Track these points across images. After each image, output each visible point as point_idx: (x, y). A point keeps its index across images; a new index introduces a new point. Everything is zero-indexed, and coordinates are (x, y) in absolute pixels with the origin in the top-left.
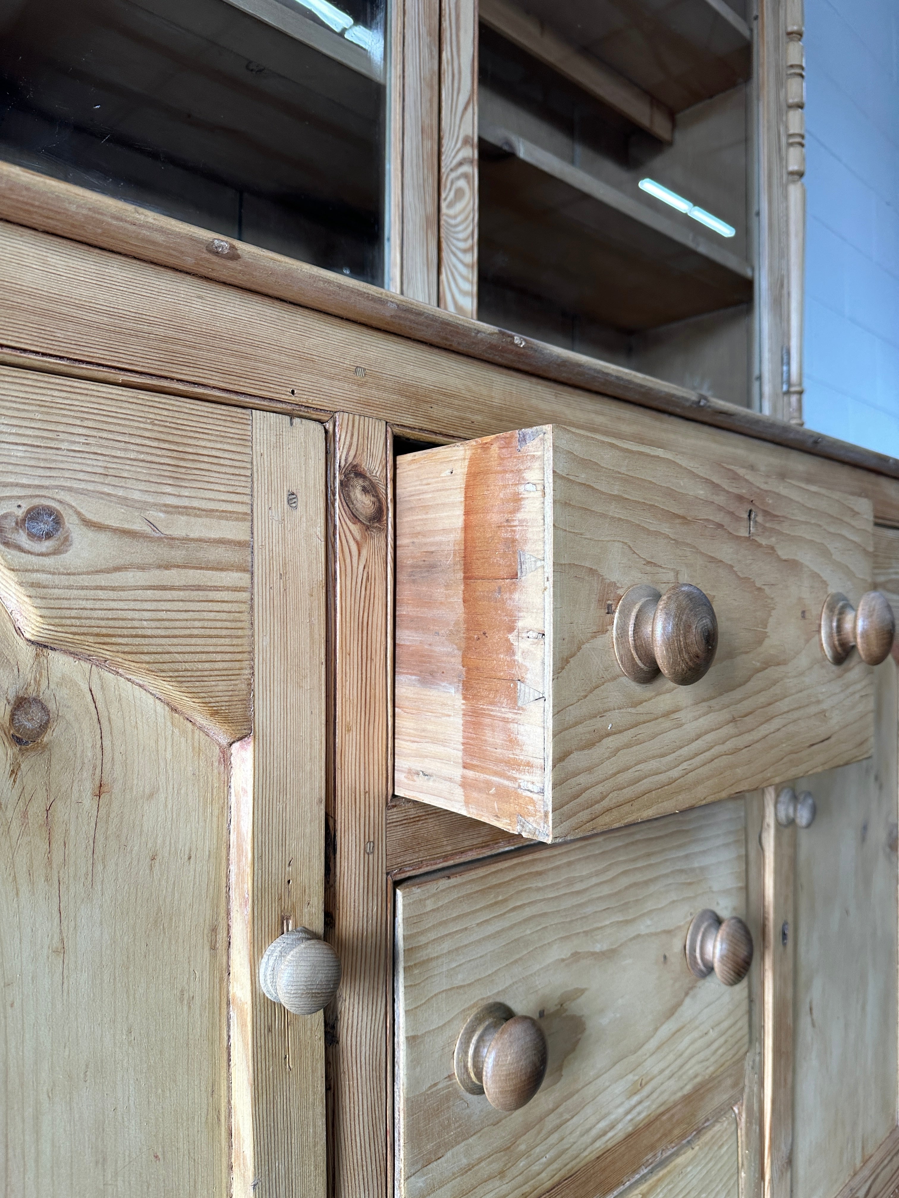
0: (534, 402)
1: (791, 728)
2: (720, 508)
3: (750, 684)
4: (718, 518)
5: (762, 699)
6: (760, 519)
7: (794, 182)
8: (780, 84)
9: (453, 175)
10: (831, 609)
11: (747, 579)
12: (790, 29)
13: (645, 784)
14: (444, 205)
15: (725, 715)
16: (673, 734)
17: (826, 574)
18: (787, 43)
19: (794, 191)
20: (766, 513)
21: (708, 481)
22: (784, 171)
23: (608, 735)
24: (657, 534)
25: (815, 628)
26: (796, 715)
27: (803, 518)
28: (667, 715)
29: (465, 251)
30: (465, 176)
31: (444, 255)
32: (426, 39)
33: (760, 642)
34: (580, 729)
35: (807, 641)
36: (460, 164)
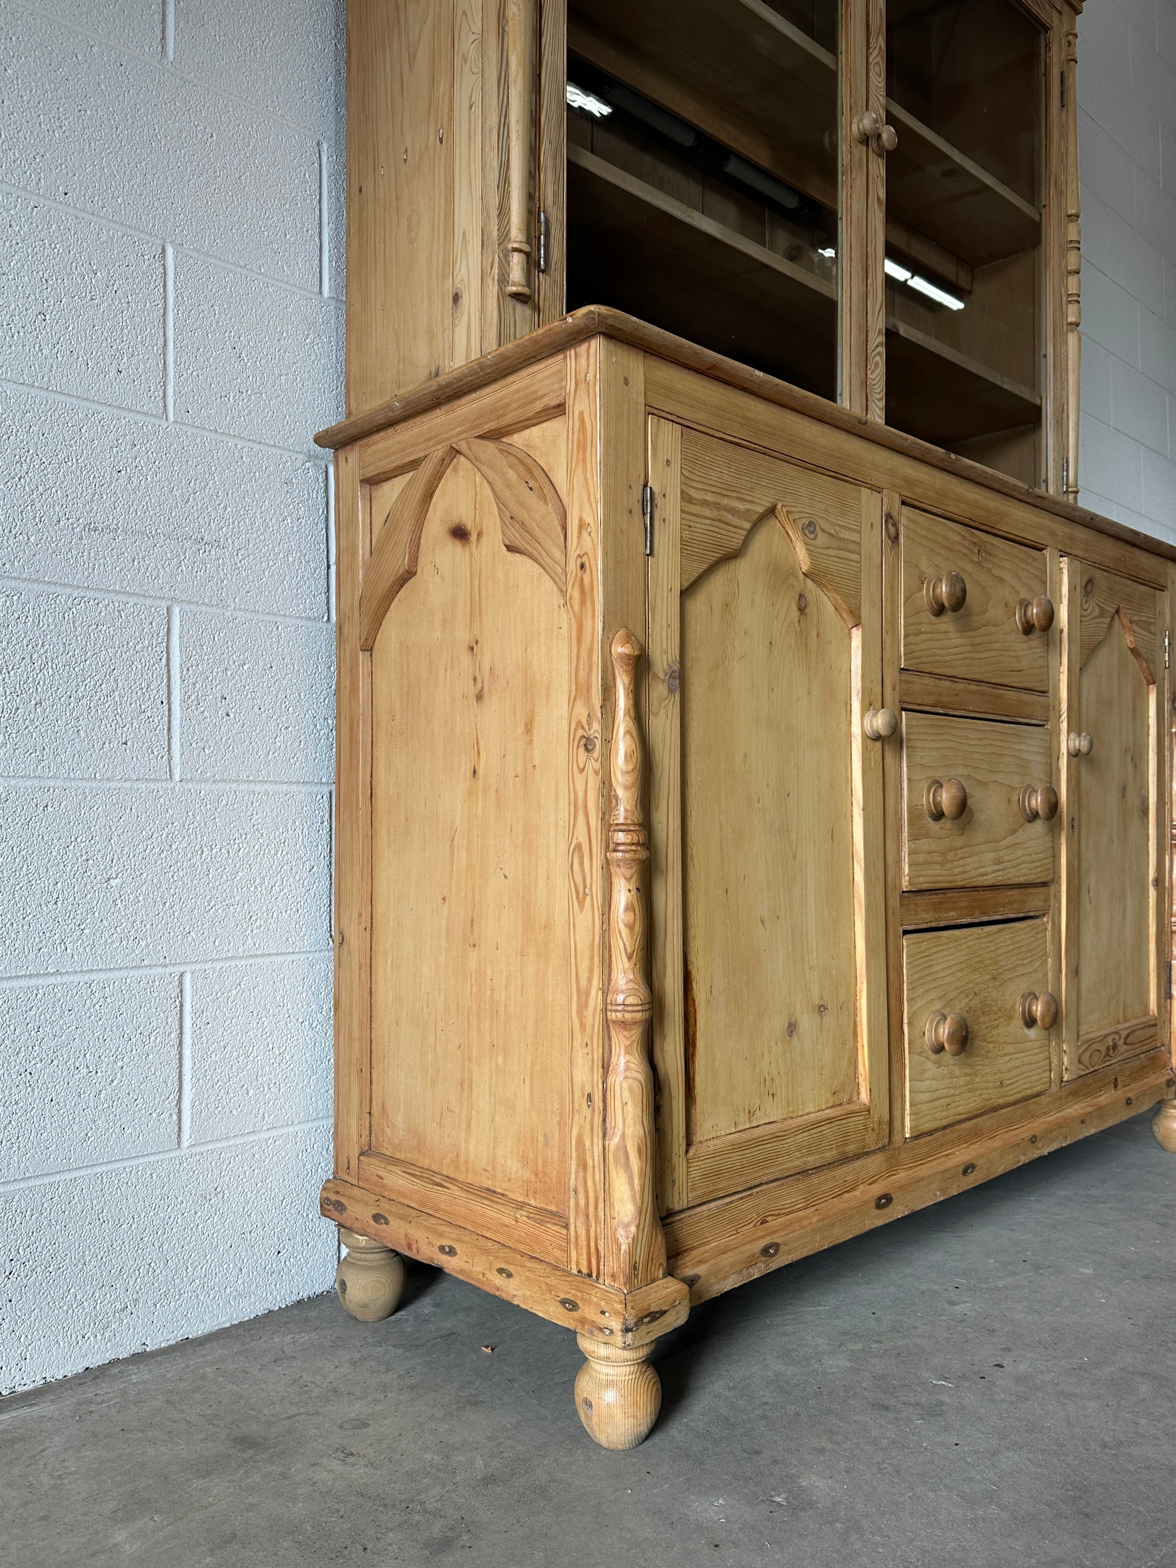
0: (952, 487)
1: (1000, 658)
2: (965, 547)
3: (980, 631)
4: (965, 551)
5: (986, 639)
6: (984, 554)
7: (1072, 331)
8: (1063, 256)
9: (874, 354)
10: (1021, 605)
11: (978, 581)
12: (1069, 212)
13: (936, 658)
14: (869, 373)
15: (968, 641)
16: (946, 642)
17: (1018, 587)
18: (1068, 223)
19: (1072, 338)
20: (986, 552)
21: (959, 534)
22: (1065, 323)
23: (922, 633)
24: (940, 554)
25: (1012, 613)
26: (1003, 653)
27: (1005, 557)
28: (945, 632)
29: (879, 400)
30: (879, 354)
31: (869, 403)
32: (861, 273)
33: (985, 613)
34: (913, 627)
35: (1009, 618)
36: (877, 346)
